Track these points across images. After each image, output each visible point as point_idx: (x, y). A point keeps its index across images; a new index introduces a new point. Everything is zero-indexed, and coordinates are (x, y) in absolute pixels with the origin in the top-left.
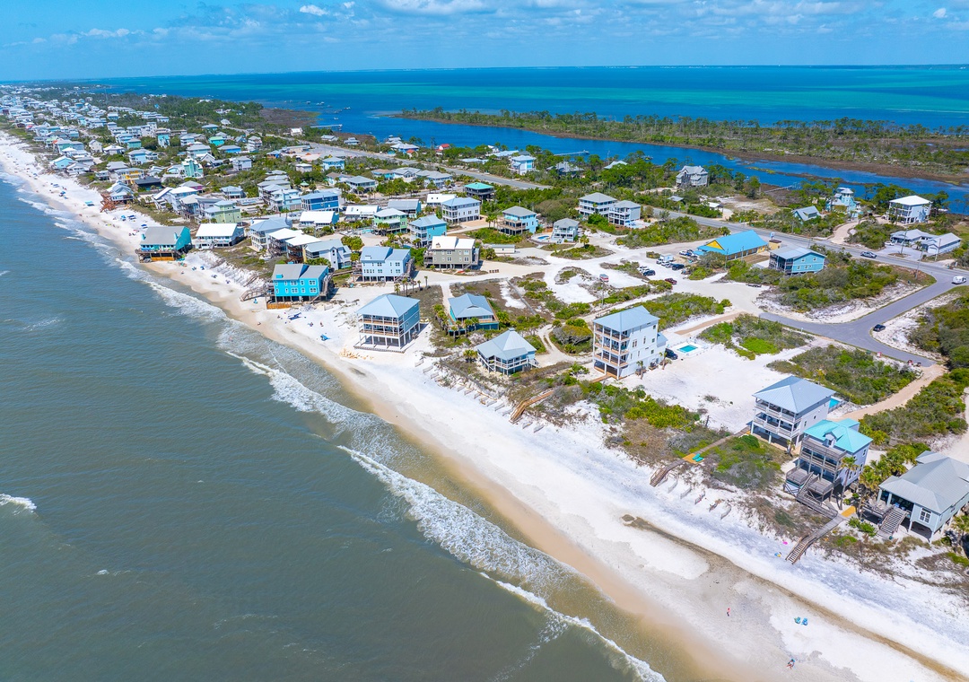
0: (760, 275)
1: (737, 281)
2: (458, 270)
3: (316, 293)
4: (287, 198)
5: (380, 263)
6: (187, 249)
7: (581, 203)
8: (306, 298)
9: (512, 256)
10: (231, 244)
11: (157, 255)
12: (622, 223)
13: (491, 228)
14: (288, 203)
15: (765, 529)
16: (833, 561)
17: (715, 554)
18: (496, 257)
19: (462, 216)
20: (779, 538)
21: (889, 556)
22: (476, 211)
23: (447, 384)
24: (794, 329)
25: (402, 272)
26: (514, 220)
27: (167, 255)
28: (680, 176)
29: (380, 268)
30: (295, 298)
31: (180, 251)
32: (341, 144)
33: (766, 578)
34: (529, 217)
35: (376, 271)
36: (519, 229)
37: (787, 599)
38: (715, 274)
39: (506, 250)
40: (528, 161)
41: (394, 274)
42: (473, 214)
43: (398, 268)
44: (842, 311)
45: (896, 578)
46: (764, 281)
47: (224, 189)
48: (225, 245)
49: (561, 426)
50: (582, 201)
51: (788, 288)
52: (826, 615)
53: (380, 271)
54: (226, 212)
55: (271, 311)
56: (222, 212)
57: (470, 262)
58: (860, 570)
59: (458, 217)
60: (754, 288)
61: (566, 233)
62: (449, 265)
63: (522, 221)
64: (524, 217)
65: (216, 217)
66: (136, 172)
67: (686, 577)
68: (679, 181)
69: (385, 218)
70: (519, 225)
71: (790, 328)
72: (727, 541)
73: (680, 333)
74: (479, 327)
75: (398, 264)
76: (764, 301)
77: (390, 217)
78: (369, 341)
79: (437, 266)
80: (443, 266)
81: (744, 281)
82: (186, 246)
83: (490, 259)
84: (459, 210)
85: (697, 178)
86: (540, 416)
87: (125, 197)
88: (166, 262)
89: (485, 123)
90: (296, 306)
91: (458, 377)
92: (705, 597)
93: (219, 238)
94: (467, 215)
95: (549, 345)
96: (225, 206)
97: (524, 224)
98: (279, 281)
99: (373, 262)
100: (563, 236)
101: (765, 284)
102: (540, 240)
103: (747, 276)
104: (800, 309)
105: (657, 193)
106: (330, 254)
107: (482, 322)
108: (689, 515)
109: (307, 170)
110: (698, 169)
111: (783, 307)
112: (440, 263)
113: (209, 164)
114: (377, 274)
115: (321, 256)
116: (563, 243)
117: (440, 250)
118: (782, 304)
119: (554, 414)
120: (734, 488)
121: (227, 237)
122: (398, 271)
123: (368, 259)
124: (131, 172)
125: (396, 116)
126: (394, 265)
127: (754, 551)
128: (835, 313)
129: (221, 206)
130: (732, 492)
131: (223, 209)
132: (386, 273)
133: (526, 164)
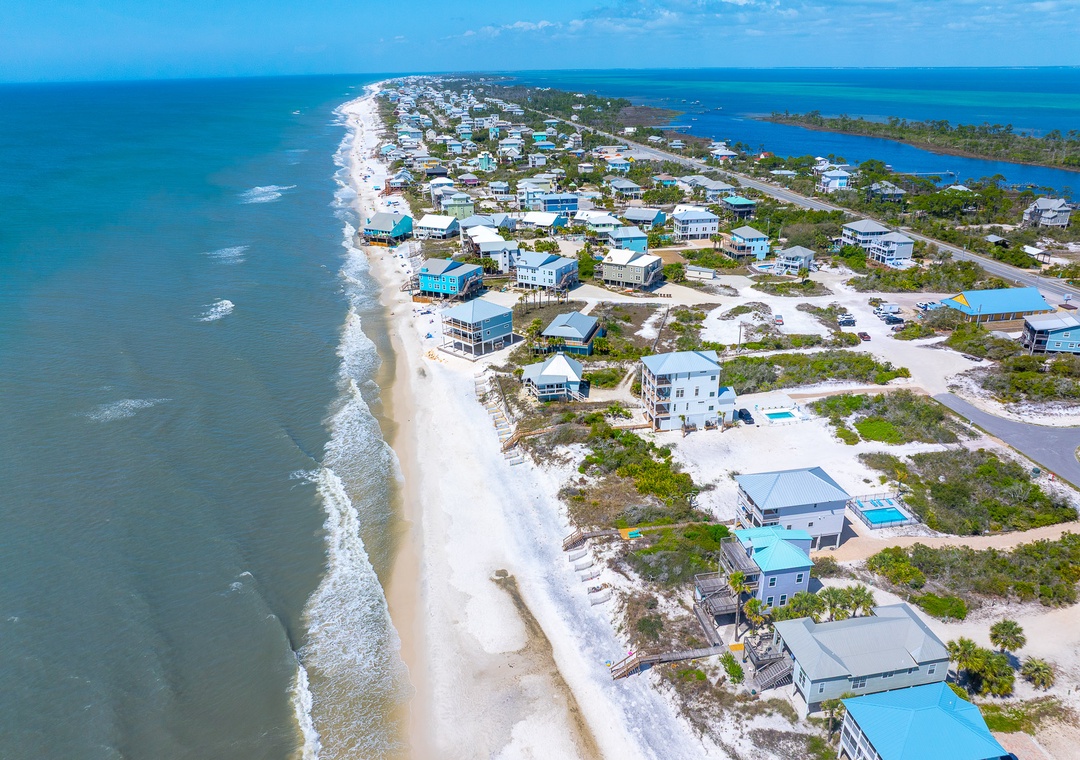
0: (987, 345)
1: (955, 349)
2: (629, 289)
3: (457, 292)
4: (531, 196)
5: (534, 270)
6: (405, 237)
7: (845, 232)
8: (446, 296)
9: (707, 282)
10: (444, 237)
11: (374, 240)
12: (883, 261)
13: (717, 250)
14: (531, 202)
15: (623, 631)
16: (660, 693)
17: (545, 637)
18: (685, 280)
19: (693, 232)
20: (629, 645)
21: (726, 712)
22: (714, 228)
23: (483, 400)
24: (965, 420)
25: (554, 282)
26: (739, 241)
27: (382, 240)
28: (1028, 211)
29: (534, 275)
30: (437, 295)
31: (396, 238)
32: (663, 147)
33: (568, 682)
34: (757, 240)
35: (530, 278)
36: (742, 253)
37: (564, 711)
38: (936, 335)
39: (703, 275)
40: (841, 178)
41: (547, 284)
42: (709, 231)
43: (551, 277)
44: (1070, 411)
45: (706, 738)
46: (989, 354)
47: (491, 184)
48: (439, 237)
49: (538, 464)
50: (846, 228)
51: (1011, 367)
52: (586, 745)
53: (534, 279)
54: (459, 206)
55: (415, 304)
56: (454, 205)
57: (641, 281)
58: (679, 714)
59: (689, 233)
60: (970, 361)
61: (791, 264)
62: (619, 283)
63: (748, 244)
64: (751, 240)
65: (449, 209)
66: (434, 161)
67: (486, 649)
68: (1026, 217)
69: (597, 226)
70: (743, 248)
71: (962, 418)
72: (573, 628)
73: (793, 396)
74: (565, 349)
75: (551, 273)
76: (965, 379)
77: (604, 225)
78: (458, 346)
79: (607, 281)
80: (613, 282)
81: (963, 350)
82: (404, 234)
83: (676, 282)
84: (690, 225)
85: (1050, 214)
86: (527, 450)
87: (402, 183)
88: (379, 247)
89: (861, 132)
90: (435, 302)
91: (496, 395)
92: (480, 675)
93: (436, 229)
94: (700, 232)
95: (626, 383)
96: (459, 199)
97: (749, 248)
98: (424, 275)
99: (527, 268)
100: (787, 266)
101: (990, 358)
102: (758, 269)
103: (970, 345)
104: (1003, 398)
105: (981, 230)
106: (501, 255)
107: (569, 343)
108: (565, 590)
109: (588, 171)
110: (1056, 204)
111: (982, 391)
112: (610, 279)
113: (510, 159)
114: (530, 282)
115: (492, 256)
116: (784, 274)
117: (611, 265)
118: (983, 387)
119: (542, 451)
120: (635, 576)
121: (443, 230)
122: (550, 281)
123: (523, 264)
124: (429, 161)
125: (764, 119)
126: (547, 273)
127: (588, 651)
128: (1056, 411)
129: (455, 199)
130: (629, 580)
131: (457, 202)
132: (539, 282)
133: (838, 181)
